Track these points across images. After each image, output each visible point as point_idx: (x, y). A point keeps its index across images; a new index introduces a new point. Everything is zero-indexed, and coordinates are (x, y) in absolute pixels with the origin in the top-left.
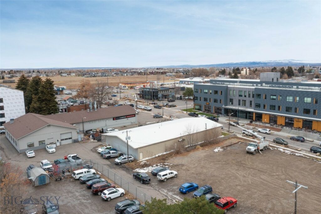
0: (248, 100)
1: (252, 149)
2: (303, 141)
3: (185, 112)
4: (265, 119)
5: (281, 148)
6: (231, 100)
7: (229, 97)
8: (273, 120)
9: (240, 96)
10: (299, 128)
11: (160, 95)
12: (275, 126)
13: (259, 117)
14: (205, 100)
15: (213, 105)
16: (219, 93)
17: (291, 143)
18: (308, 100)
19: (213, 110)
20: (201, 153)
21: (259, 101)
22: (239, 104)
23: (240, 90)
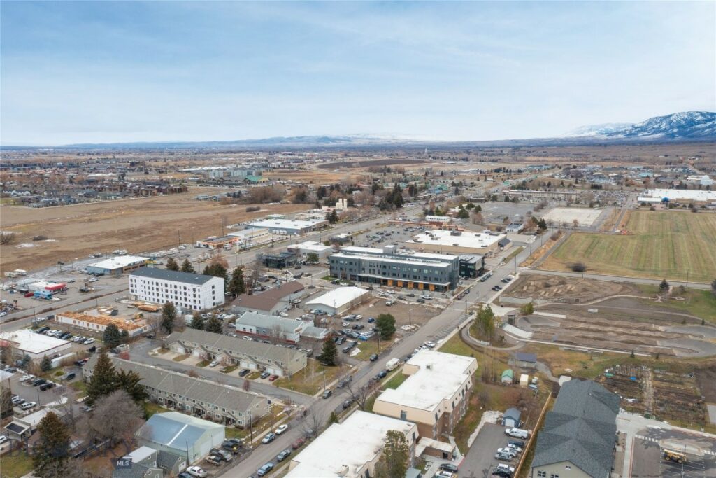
0: (376, 269)
1: (389, 303)
2: (413, 296)
3: (326, 281)
4: (390, 283)
5: (403, 301)
6: (364, 269)
7: (361, 268)
8: (395, 284)
9: (371, 266)
10: (411, 288)
11: (285, 262)
12: (396, 288)
13: (385, 282)
14: (341, 269)
15: (349, 274)
16: (354, 264)
17: (407, 298)
18: (415, 270)
19: (349, 278)
20: (363, 308)
21: (385, 270)
22: (370, 272)
23: (370, 262)
